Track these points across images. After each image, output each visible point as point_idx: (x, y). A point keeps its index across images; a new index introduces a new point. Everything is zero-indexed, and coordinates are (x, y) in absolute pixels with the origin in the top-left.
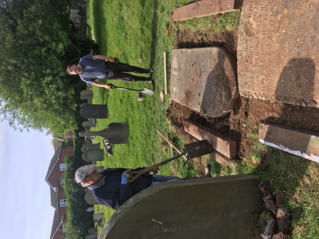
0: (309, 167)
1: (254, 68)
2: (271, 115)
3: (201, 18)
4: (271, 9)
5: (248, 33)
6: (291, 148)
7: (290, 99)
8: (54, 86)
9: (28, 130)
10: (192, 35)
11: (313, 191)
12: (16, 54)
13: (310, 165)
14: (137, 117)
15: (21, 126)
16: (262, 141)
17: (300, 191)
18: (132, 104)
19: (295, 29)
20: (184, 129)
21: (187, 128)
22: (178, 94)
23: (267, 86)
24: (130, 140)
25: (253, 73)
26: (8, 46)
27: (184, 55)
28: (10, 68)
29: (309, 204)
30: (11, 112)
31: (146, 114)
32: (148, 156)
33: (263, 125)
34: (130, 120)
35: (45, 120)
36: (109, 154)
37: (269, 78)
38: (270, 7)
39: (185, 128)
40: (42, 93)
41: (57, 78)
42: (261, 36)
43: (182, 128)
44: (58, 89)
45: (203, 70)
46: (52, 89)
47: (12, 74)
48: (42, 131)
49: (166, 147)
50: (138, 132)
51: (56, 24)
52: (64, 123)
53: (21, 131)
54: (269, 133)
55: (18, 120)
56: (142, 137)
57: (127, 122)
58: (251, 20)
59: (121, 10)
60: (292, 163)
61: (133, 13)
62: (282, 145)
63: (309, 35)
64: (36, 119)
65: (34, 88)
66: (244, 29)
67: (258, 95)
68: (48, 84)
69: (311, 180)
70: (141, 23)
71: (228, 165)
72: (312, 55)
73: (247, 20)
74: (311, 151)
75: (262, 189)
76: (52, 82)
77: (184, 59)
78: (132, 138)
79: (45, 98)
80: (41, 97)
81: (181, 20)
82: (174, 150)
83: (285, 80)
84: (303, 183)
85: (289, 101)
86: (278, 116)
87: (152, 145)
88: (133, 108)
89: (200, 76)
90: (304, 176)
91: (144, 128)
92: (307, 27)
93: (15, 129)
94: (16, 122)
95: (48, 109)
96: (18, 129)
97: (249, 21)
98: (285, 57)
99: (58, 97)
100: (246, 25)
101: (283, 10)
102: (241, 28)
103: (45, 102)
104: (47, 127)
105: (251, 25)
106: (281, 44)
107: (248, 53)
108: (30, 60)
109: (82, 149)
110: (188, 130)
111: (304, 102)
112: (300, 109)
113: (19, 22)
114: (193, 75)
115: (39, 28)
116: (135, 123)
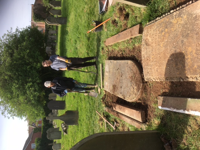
0: (190, 120)
1: (151, 63)
2: (164, 91)
3: (121, 42)
4: (159, 30)
5: (147, 44)
6: (178, 109)
7: (174, 78)
8: (33, 89)
9: (13, 118)
10: (116, 52)
11: (194, 135)
12: (11, 69)
13: (190, 118)
14: (84, 106)
15: (9, 115)
16: (160, 107)
17: (186, 137)
18: (81, 98)
19: (172, 38)
20: (113, 109)
21: (115, 107)
22: (108, 87)
23: (160, 72)
24: (79, 122)
25: (151, 66)
26: (7, 64)
27: (112, 64)
28: (6, 77)
29: (192, 145)
30: (4, 105)
31: (89, 103)
32: (90, 131)
33: (160, 97)
34: (79, 108)
35: (25, 111)
36: (65, 134)
37: (161, 68)
38: (158, 29)
39: (114, 107)
40: (25, 93)
41: (35, 84)
42: (154, 45)
43: (111, 108)
44: (35, 91)
45: (123, 73)
46: (31, 91)
47: (8, 81)
48: (22, 118)
49: (102, 122)
50: (84, 116)
51: (37, 52)
52: (37, 112)
53: (9, 118)
54: (164, 101)
55: (7, 111)
56: (87, 118)
57: (77, 110)
58: (148, 37)
59: (76, 44)
60: (179, 119)
61: (83, 45)
62: (172, 107)
63: (180, 40)
64: (19, 110)
65: (20, 90)
66: (145, 43)
67: (155, 79)
68: (29, 88)
69: (192, 128)
70: (87, 49)
71: (141, 127)
72: (183, 50)
73: (146, 38)
74: (189, 108)
75: (163, 140)
76: (31, 86)
77: (112, 66)
78: (80, 120)
79: (26, 97)
80: (24, 96)
81: (110, 45)
82: (107, 123)
83: (169, 67)
84: (187, 132)
85: (173, 79)
86: (168, 91)
87: (93, 124)
88: (81, 100)
89: (121, 76)
90: (187, 126)
91: (88, 112)
92: (178, 36)
93: (5, 117)
94: (6, 112)
95: (28, 104)
96: (7, 117)
97: (147, 38)
98: (168, 54)
99: (35, 95)
100: (145, 40)
101: (165, 29)
102: (143, 43)
103: (26, 99)
104: (25, 116)
105: (148, 40)
106: (165, 48)
107: (148, 55)
108: (19, 73)
109: (47, 132)
110: (116, 109)
111: (182, 79)
112: (180, 84)
113: (15, 51)
114: (118, 76)
115: (27, 54)
116: (82, 110)
